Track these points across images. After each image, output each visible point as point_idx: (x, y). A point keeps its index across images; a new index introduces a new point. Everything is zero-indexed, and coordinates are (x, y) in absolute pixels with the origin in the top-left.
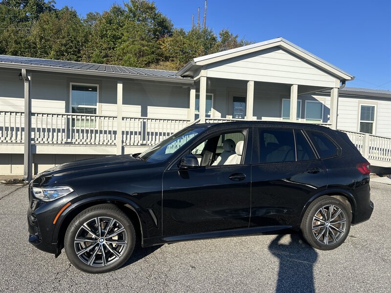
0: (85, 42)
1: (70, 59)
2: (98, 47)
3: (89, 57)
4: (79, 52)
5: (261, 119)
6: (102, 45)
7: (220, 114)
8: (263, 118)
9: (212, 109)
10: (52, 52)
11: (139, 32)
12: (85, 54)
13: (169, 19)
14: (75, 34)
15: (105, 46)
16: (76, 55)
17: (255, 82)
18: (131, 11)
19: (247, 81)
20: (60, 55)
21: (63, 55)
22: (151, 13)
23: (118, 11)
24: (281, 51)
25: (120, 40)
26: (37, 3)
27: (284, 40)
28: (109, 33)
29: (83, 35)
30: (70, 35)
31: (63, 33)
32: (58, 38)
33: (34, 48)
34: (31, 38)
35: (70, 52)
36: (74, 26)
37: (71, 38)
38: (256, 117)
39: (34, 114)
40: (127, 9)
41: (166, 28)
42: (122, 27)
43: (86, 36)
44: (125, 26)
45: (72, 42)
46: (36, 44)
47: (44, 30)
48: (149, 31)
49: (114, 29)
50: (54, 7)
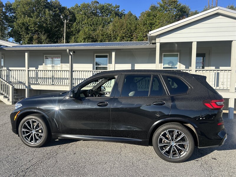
0: (135, 30)
1: (127, 41)
2: (142, 31)
3: (137, 38)
4: (132, 36)
5: (219, 68)
6: (143, 30)
7: (185, 66)
8: (220, 67)
9: (178, 63)
10: (119, 38)
11: (165, 19)
12: (135, 36)
13: (187, 6)
14: (130, 26)
15: (146, 30)
16: (130, 38)
17: (197, 42)
18: (161, 6)
19: (192, 42)
20: (122, 39)
21: (124, 39)
22: (174, 5)
23: (154, 8)
24: (220, 17)
25: (154, 25)
26: (116, 13)
27: (221, 8)
28: (148, 22)
29: (134, 26)
30: (127, 27)
31: (124, 27)
32: (121, 30)
33: (110, 37)
34: (109, 32)
35: (127, 37)
36: (130, 22)
37: (128, 28)
38: (214, 67)
39: (74, 71)
40: (159, 6)
41: (185, 12)
42: (155, 17)
43: (136, 26)
44: (157, 16)
45: (128, 30)
46: (111, 35)
47: (115, 26)
48: (172, 16)
49: (151, 19)
50: (124, 13)
